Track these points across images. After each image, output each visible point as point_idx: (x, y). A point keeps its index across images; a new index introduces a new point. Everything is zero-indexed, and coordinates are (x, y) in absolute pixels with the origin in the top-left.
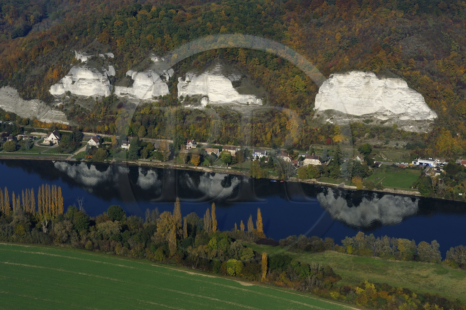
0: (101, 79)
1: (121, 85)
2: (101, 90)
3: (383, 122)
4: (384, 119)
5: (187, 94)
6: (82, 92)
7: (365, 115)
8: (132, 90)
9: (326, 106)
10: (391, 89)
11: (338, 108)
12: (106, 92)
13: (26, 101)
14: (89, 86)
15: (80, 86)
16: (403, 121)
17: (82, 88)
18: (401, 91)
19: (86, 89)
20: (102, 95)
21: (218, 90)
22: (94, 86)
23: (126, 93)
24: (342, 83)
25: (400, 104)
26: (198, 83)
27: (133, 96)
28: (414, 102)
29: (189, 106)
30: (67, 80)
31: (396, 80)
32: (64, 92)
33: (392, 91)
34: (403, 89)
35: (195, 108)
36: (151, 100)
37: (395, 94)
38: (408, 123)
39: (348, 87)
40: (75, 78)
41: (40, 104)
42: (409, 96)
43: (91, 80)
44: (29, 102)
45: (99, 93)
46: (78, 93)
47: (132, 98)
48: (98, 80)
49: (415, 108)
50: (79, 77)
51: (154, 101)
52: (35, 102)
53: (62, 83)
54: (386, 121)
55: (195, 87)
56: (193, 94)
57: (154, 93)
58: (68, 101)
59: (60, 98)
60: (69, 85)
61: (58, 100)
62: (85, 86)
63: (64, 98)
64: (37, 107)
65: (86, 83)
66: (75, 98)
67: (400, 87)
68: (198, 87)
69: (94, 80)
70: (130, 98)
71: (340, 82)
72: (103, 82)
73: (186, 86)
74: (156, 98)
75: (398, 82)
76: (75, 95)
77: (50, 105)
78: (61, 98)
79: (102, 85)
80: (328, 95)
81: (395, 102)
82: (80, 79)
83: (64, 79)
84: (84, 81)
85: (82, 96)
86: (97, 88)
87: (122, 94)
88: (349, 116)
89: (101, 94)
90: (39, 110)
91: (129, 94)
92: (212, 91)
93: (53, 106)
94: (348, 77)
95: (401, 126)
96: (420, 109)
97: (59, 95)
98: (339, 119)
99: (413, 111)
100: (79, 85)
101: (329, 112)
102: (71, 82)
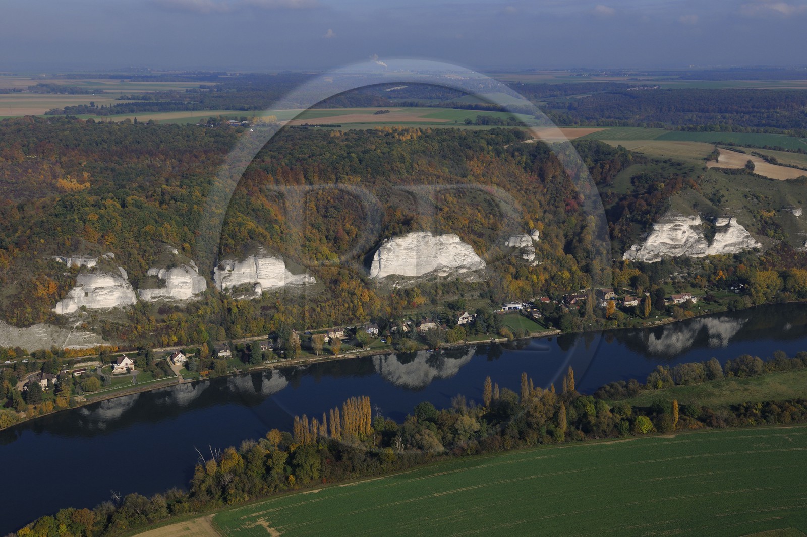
0: (124, 284)
1: (150, 287)
2: (126, 297)
3: (445, 278)
4: (445, 274)
5: (233, 284)
6: (101, 303)
7: (425, 274)
8: (167, 291)
9: (386, 272)
10: (447, 244)
11: (399, 272)
12: (134, 298)
13: (24, 329)
14: (111, 295)
15: (98, 297)
16: (463, 274)
17: (100, 299)
18: (455, 245)
19: (106, 299)
20: (129, 303)
21: (270, 274)
22: (117, 294)
23: (159, 295)
24: (401, 246)
25: (456, 258)
26: (243, 270)
27: (170, 298)
28: (467, 254)
29: (243, 297)
30: (77, 292)
31: (451, 235)
32: (76, 308)
33: (448, 246)
34: (457, 243)
35: (251, 298)
36: (193, 298)
37: (451, 249)
38: (467, 275)
39: (407, 249)
40: (87, 289)
41: (49, 329)
42: (463, 249)
43: (112, 287)
44: (29, 329)
45: (125, 301)
46: (95, 306)
47: (169, 300)
48: (121, 286)
49: (469, 260)
50: (93, 286)
51: (197, 298)
52: (40, 327)
53: (72, 298)
54: (448, 276)
55: (241, 275)
56: (240, 283)
57: (194, 289)
58: (87, 318)
59: (75, 317)
60: (82, 299)
61: (74, 319)
62: (104, 296)
63: (80, 316)
64: (46, 333)
65: (105, 292)
66: (94, 313)
67: (455, 241)
68: (245, 275)
69: (116, 287)
70: (167, 300)
71: (399, 245)
72: (128, 288)
73: (229, 276)
74: (197, 295)
75: (453, 237)
76: (92, 309)
77: (65, 328)
78: (77, 316)
79: (127, 291)
80: (387, 261)
81: (451, 257)
82: (96, 289)
83: (72, 292)
84: (102, 290)
85: (103, 309)
86: (121, 295)
87: (153, 298)
88: (412, 278)
89: (128, 301)
90: (51, 337)
91: (164, 297)
92: (264, 276)
93: (71, 327)
94: (407, 239)
95: (463, 279)
96: (473, 259)
97: (73, 313)
98: (404, 282)
99: (468, 262)
100: (96, 296)
101: (391, 277)
102: (84, 294)
